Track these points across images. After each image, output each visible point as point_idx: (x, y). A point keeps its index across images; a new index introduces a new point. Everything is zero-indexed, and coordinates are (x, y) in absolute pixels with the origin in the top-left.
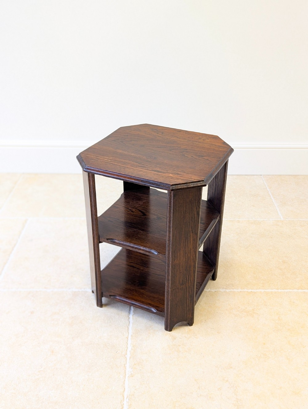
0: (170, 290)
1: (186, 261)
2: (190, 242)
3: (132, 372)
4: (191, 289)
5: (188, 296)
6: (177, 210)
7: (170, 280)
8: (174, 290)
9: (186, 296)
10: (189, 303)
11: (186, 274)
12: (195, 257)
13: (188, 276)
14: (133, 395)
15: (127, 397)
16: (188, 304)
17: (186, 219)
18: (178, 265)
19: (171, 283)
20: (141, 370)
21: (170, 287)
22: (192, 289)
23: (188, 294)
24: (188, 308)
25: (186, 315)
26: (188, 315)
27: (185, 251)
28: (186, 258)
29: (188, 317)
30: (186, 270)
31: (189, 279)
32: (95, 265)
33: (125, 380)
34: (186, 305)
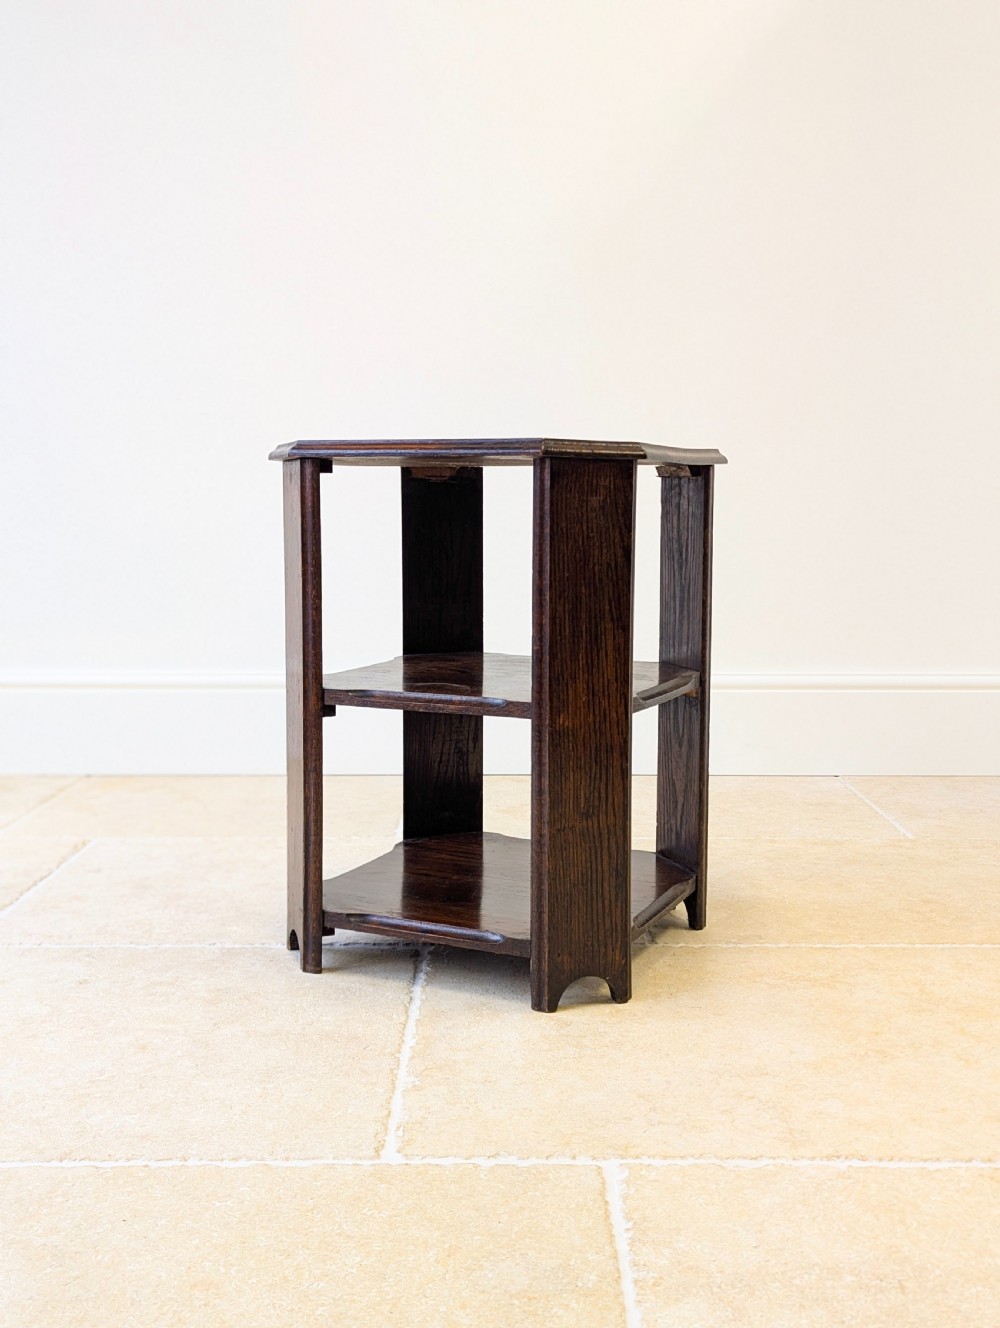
0: (546, 831)
1: (597, 727)
2: (606, 654)
3: (418, 1083)
4: (617, 842)
5: (606, 867)
6: (562, 529)
7: (547, 789)
8: (559, 831)
9: (599, 868)
10: (613, 899)
11: (598, 776)
12: (624, 716)
13: (603, 786)
14: (420, 1123)
15: (398, 1128)
16: (607, 902)
17: (591, 566)
18: (570, 733)
19: (550, 801)
20: (448, 1079)
21: (546, 819)
22: (621, 841)
23: (606, 858)
24: (608, 922)
25: (603, 950)
26: (610, 952)
27: (591, 685)
28: (597, 712)
29: (609, 959)
30: (596, 762)
31: (607, 798)
32: (306, 799)
33: (391, 1097)
34: (600, 905)
